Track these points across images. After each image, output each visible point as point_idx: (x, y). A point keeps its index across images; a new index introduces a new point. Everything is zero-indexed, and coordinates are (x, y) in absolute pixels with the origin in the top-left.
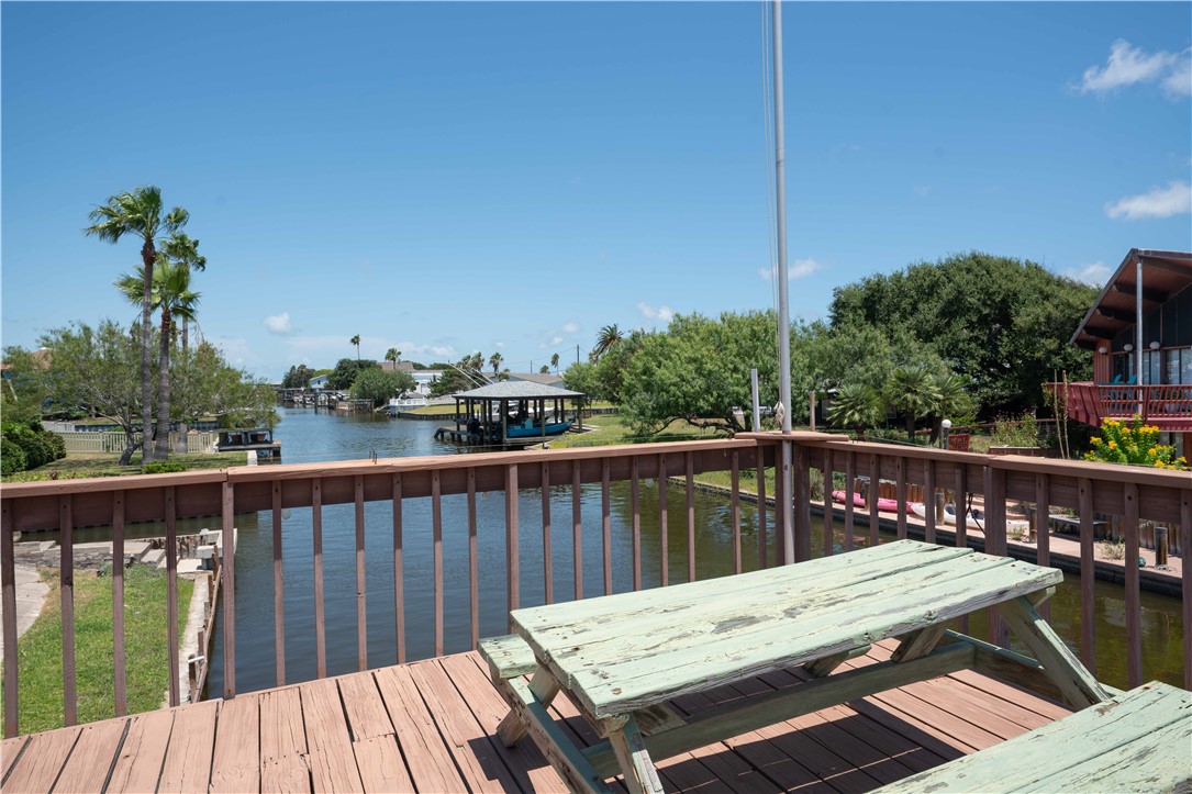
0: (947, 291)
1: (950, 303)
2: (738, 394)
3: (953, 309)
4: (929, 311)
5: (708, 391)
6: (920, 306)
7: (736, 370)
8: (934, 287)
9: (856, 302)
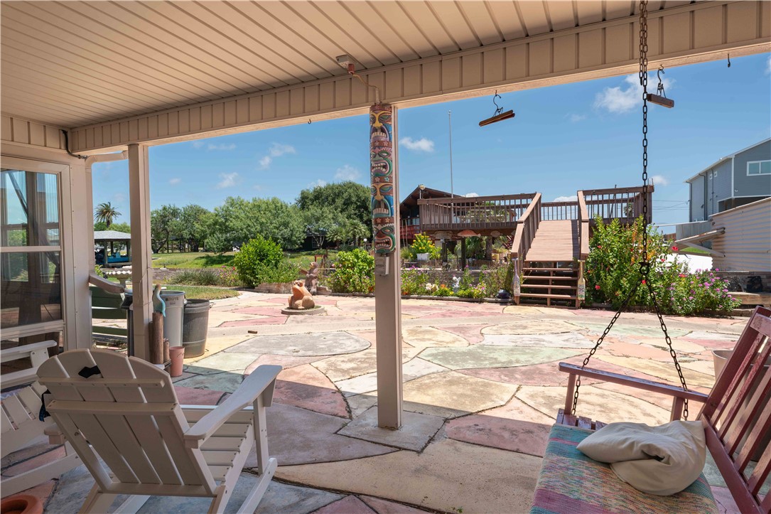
0: (345, 195)
1: (347, 200)
2: (274, 232)
3: (347, 203)
4: (339, 202)
5: (261, 232)
6: (336, 200)
7: (271, 223)
8: (340, 192)
9: (311, 197)
